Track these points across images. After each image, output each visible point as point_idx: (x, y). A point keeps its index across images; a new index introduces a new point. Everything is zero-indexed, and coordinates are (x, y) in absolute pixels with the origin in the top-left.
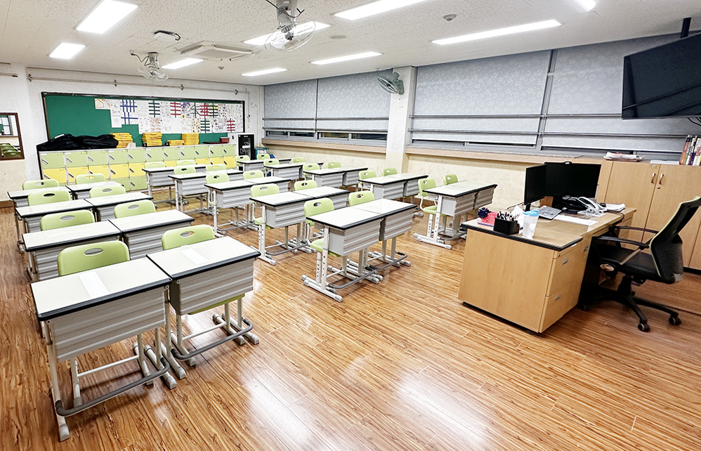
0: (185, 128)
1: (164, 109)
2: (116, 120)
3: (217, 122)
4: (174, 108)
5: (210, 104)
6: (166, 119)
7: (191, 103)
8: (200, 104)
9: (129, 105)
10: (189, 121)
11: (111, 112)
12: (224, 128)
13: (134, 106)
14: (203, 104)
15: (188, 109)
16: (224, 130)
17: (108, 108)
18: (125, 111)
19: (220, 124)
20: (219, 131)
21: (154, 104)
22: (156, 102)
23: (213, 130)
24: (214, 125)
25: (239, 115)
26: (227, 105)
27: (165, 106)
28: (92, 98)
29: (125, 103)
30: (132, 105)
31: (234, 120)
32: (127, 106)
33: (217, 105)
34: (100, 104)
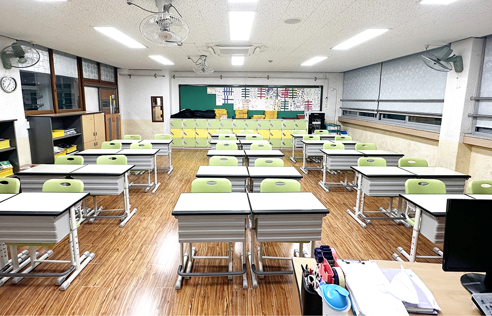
0: (268, 107)
1: (253, 93)
2: (219, 101)
3: (296, 102)
4: (260, 93)
5: (290, 89)
6: (254, 100)
7: (274, 89)
8: (282, 89)
9: (228, 91)
10: (271, 102)
11: (217, 95)
12: (302, 107)
13: (231, 92)
14: (284, 89)
15: (271, 93)
16: (302, 109)
17: (215, 93)
18: (226, 95)
19: (298, 104)
20: (297, 109)
21: (246, 90)
22: (247, 88)
23: (291, 108)
24: (293, 105)
25: (316, 97)
26: (305, 89)
27: (254, 91)
28: (206, 87)
29: (226, 90)
30: (230, 91)
31: (311, 100)
32: (227, 92)
33: (296, 89)
34: (210, 91)
